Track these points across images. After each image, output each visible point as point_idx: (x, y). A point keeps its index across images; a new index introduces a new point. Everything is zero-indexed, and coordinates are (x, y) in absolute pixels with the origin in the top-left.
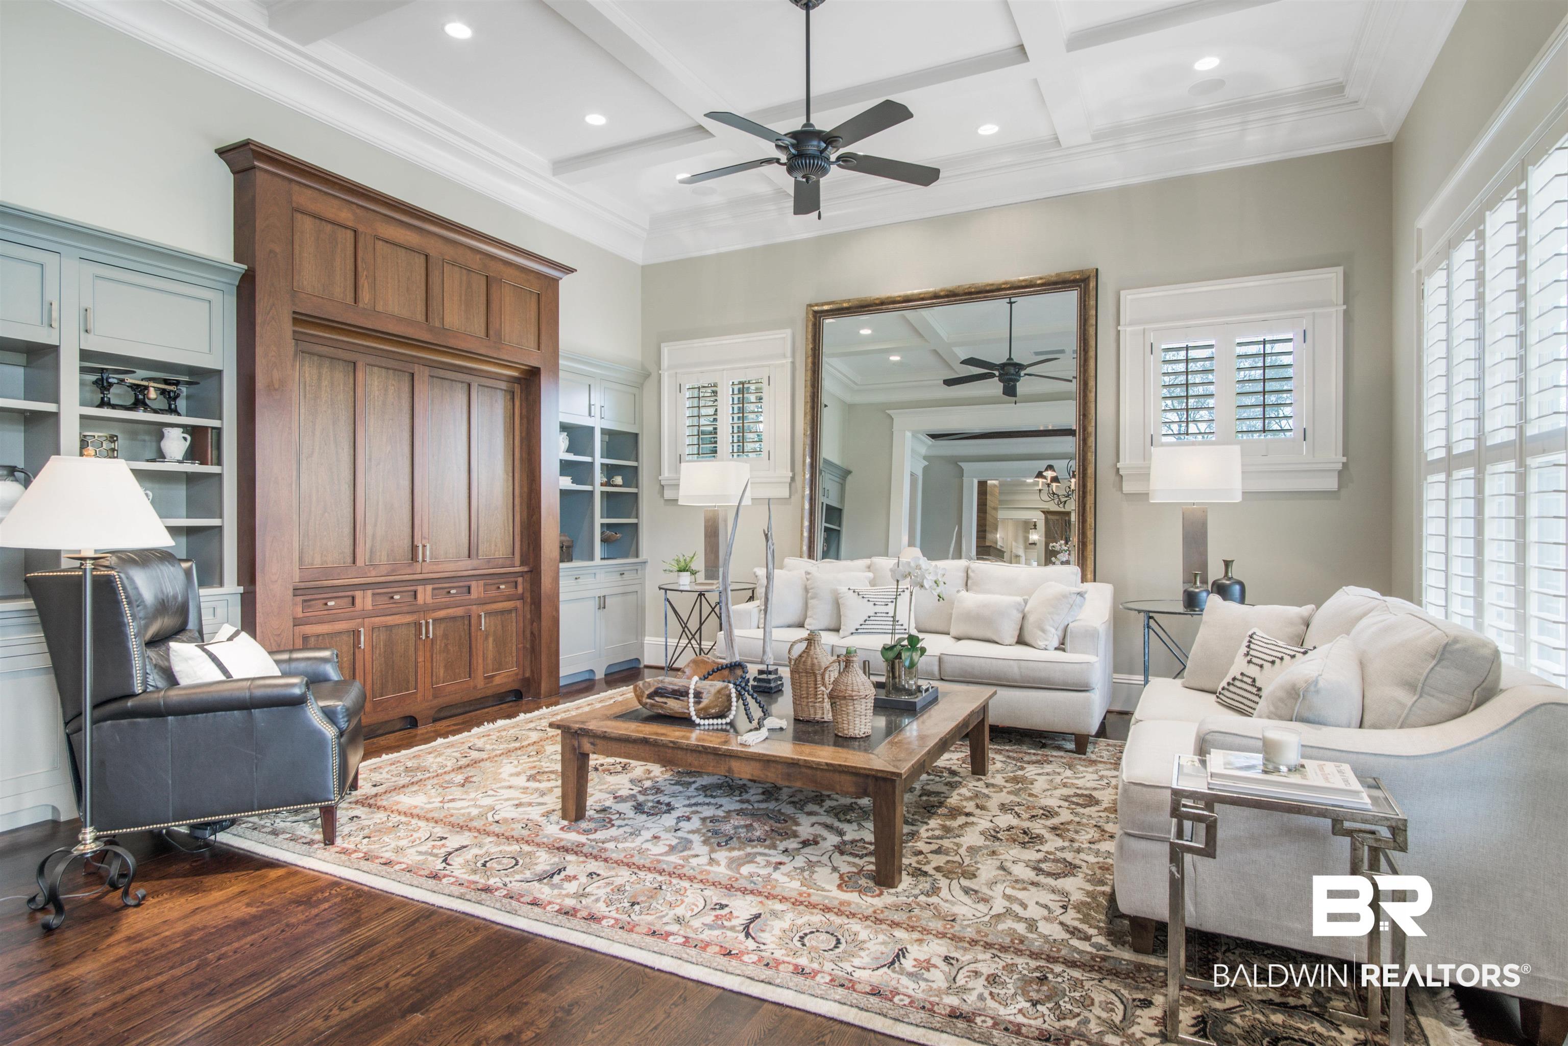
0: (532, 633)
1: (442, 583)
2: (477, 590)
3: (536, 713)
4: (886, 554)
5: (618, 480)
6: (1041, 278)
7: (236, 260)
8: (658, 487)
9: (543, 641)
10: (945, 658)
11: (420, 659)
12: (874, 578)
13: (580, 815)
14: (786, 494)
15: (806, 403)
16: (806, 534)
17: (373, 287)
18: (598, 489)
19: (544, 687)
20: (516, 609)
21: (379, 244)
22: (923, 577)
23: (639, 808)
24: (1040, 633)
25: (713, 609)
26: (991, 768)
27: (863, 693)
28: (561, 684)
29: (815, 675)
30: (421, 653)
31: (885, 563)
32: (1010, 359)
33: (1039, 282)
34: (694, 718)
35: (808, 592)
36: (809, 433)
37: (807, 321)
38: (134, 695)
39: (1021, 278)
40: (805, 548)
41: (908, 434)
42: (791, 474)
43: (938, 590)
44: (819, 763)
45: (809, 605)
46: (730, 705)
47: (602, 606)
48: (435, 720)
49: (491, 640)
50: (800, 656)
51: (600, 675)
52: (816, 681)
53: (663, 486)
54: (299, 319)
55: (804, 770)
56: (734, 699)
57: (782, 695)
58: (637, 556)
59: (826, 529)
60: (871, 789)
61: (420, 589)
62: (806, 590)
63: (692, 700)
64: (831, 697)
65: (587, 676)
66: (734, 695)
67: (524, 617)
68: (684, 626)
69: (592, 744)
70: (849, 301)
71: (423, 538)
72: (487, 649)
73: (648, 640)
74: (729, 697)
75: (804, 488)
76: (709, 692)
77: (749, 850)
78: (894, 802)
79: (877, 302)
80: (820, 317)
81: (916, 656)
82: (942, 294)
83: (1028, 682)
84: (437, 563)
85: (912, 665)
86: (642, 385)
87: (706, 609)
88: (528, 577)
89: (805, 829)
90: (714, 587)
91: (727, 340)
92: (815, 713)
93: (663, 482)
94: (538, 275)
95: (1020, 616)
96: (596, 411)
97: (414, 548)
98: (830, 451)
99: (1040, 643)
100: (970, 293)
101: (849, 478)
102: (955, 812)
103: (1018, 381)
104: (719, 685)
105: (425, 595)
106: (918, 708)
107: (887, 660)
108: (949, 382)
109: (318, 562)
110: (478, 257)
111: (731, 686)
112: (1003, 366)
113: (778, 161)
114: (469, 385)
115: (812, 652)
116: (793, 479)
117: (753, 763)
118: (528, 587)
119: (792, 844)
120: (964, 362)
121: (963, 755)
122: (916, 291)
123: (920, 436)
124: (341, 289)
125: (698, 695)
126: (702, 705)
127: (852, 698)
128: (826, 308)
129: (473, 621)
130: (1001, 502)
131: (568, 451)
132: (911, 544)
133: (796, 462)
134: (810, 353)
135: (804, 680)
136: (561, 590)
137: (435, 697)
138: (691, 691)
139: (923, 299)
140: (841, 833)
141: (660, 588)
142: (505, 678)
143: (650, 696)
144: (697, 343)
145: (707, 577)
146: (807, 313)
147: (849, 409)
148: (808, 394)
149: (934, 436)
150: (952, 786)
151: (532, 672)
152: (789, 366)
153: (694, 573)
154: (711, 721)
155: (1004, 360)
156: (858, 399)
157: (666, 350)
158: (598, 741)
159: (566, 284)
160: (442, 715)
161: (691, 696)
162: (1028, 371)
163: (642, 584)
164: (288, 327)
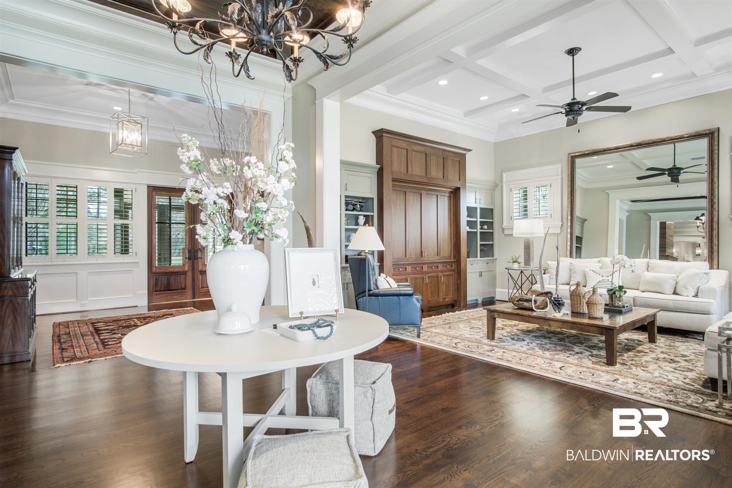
0: (457, 284)
1: (430, 264)
2: (440, 267)
3: (462, 312)
4: (606, 256)
5: (486, 227)
6: (687, 134)
7: (377, 163)
8: (501, 229)
9: (462, 287)
10: (636, 298)
11: (424, 290)
12: (602, 266)
13: (493, 338)
14: (559, 231)
15: (568, 194)
16: (569, 248)
17: (412, 167)
18: (479, 230)
19: (462, 304)
20: (452, 275)
21: (413, 152)
22: (625, 264)
23: (513, 339)
24: (685, 290)
25: (528, 279)
26: (658, 341)
27: (600, 303)
28: (468, 303)
29: (580, 297)
30: (424, 288)
31: (607, 260)
32: (674, 165)
33: (686, 136)
34: (534, 309)
35: (571, 271)
36: (569, 206)
37: (568, 161)
38: (372, 290)
39: (676, 135)
40: (568, 254)
41: (618, 201)
42: (561, 223)
43: (632, 269)
44: (584, 323)
45: (572, 276)
46: (547, 305)
47: (481, 275)
48: (428, 311)
49: (444, 285)
50: (574, 290)
51: (480, 302)
52: (580, 299)
53: (504, 229)
54: (394, 180)
55: (578, 325)
56: (549, 303)
57: (564, 306)
58: (493, 257)
59: (576, 247)
60: (604, 333)
61: (424, 266)
62: (571, 270)
63: (533, 303)
64: (587, 303)
65: (475, 302)
66: (548, 302)
67: (455, 277)
68: (516, 283)
69: (498, 315)
70: (588, 151)
71: (424, 249)
72: (443, 288)
73: (498, 290)
74: (547, 302)
75: (567, 229)
76: (539, 300)
77: (556, 352)
78: (613, 338)
79: (602, 150)
80: (574, 158)
81: (622, 294)
82: (634, 145)
83: (678, 309)
84: (428, 258)
85: (620, 296)
86: (495, 189)
87: (524, 279)
88: (456, 263)
89: (577, 349)
90: (529, 269)
91: (531, 170)
92: (580, 310)
93: (504, 228)
94: (459, 154)
95: (675, 282)
96: (478, 201)
97: (422, 252)
98: (578, 213)
99: (684, 294)
100: (649, 143)
101: (586, 223)
102: (639, 352)
103: (679, 175)
104: (543, 298)
105: (425, 268)
106: (623, 312)
107: (609, 294)
108: (639, 178)
109: (397, 257)
110: (441, 151)
111: (547, 299)
112: (670, 170)
113: (561, 113)
114: (437, 196)
115: (578, 289)
116: (562, 225)
117: (558, 323)
118: (456, 267)
119: (572, 353)
120: (647, 170)
121: (645, 337)
122: (621, 145)
123: (626, 202)
124: (404, 170)
125: (535, 301)
126: (537, 305)
127: (596, 304)
128: (577, 154)
129: (439, 278)
130: (675, 232)
131: (467, 216)
132: (620, 253)
133: (564, 219)
134: (570, 173)
135: (576, 298)
136: (467, 269)
137: (428, 303)
138: (533, 300)
139: (625, 148)
140: (591, 352)
141: (506, 269)
142: (449, 299)
143: (517, 301)
144: (518, 172)
145: (525, 265)
146: (568, 157)
147: (586, 191)
148: (569, 190)
149: (632, 201)
150: (639, 345)
151: (457, 297)
152: (560, 179)
153: (519, 263)
154: (540, 310)
155: (671, 166)
156: (590, 186)
157: (504, 175)
158: (500, 314)
159: (468, 156)
160: (430, 310)
161: (533, 301)
162: (685, 170)
163: (495, 268)
164: (391, 183)
